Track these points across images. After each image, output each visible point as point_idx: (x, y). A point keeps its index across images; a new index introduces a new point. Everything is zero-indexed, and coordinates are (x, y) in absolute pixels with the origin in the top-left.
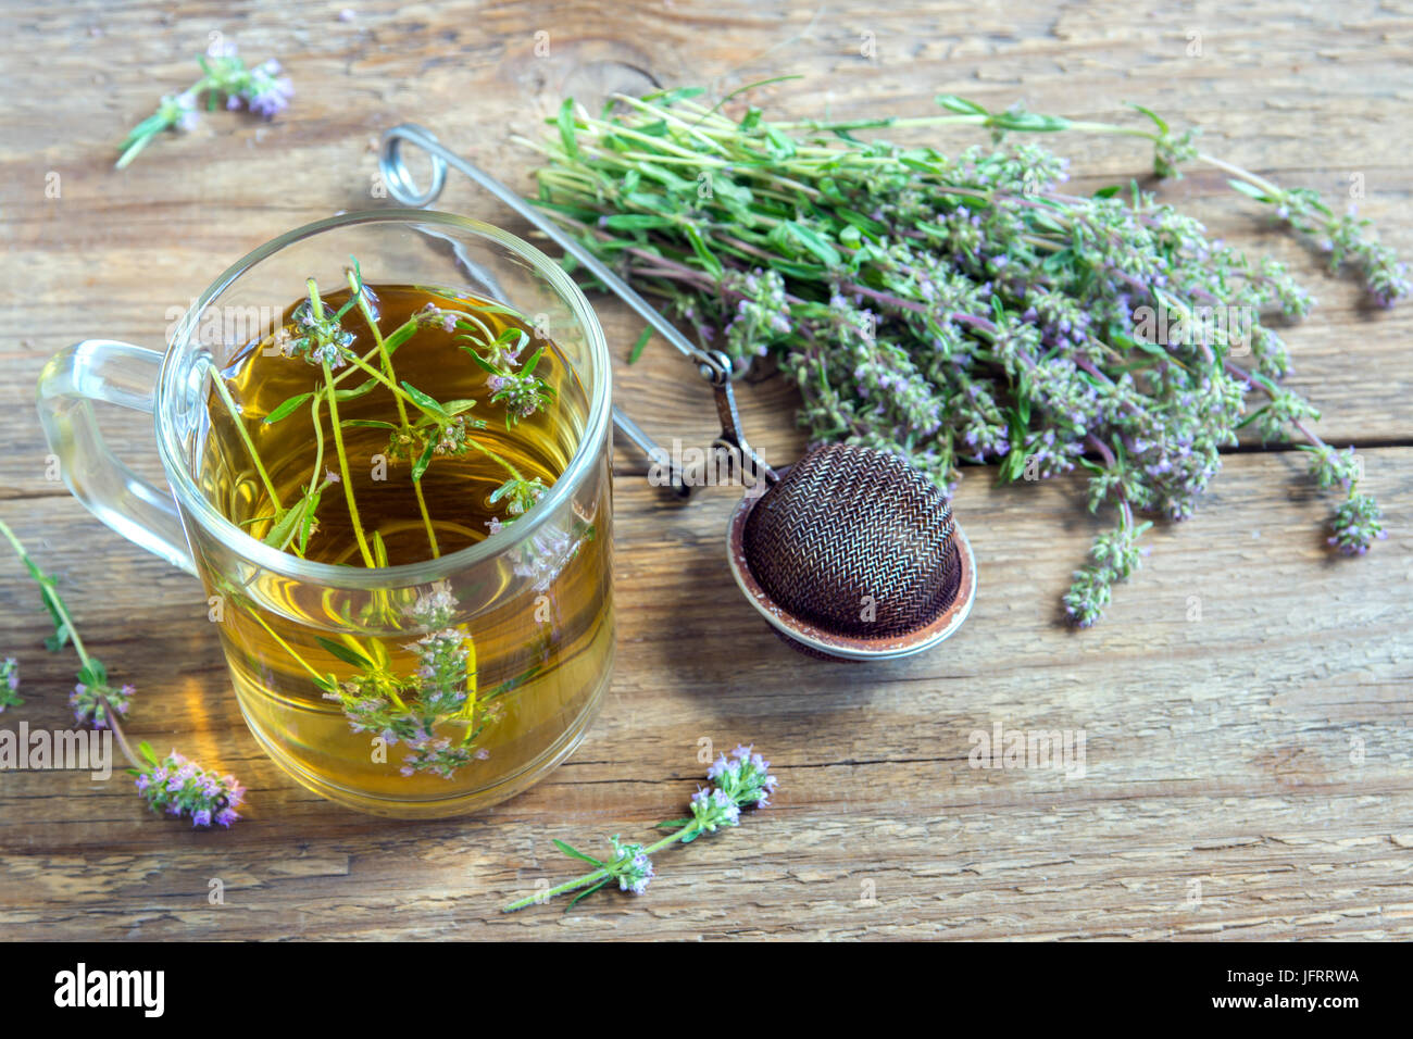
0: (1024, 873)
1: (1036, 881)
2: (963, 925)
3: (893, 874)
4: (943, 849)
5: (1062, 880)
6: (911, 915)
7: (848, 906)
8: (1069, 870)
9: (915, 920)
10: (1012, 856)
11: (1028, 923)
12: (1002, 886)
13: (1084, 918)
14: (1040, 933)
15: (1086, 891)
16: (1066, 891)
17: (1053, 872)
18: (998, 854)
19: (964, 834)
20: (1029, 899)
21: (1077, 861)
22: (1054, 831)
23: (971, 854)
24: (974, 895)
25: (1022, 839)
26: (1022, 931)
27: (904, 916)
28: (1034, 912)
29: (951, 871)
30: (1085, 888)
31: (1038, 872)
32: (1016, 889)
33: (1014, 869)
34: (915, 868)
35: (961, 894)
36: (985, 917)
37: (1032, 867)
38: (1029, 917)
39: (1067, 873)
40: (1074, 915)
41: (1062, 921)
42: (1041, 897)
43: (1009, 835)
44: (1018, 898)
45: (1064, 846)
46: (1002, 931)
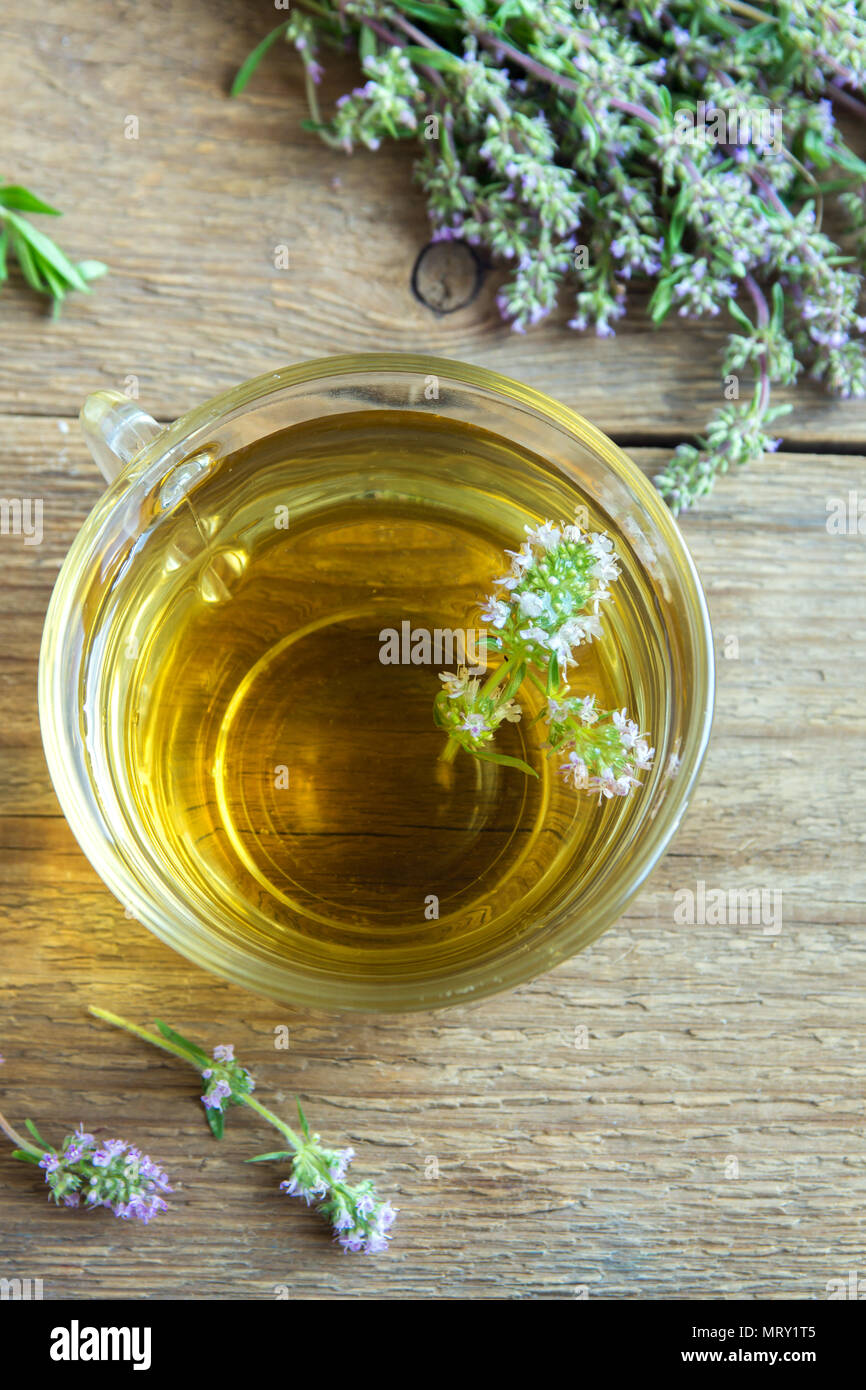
0: (700, 1012)
1: (714, 1024)
2: (620, 1073)
3: (542, 999)
4: (607, 973)
5: (746, 1026)
6: (560, 1055)
7: (484, 1037)
8: (756, 1014)
9: (563, 1063)
10: (688, 988)
11: (700, 1077)
12: (671, 1027)
13: (766, 1076)
14: (710, 1090)
15: (772, 1042)
16: (748, 1040)
17: (736, 1015)
18: (672, 985)
19: (633, 955)
20: (702, 1046)
21: (768, 1001)
22: (743, 960)
23: (640, 981)
24: (637, 1036)
25: (703, 966)
26: (689, 1086)
27: (551, 1055)
28: (706, 1064)
29: (613, 1002)
30: (772, 1037)
31: (717, 1011)
32: (688, 1032)
33: (689, 1005)
34: (570, 994)
35: (622, 1033)
36: (646, 1066)
37: (711, 1005)
38: (700, 1069)
39: (752, 1017)
40: (755, 1071)
41: (739, 1078)
42: (718, 1045)
43: (688, 960)
44: (689, 1043)
45: (753, 981)
46: (664, 1084)
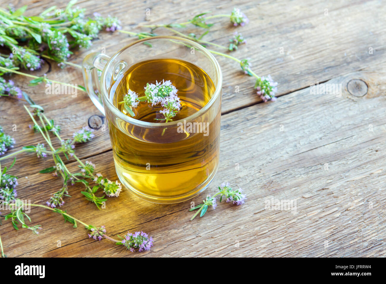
0: (212, 233)
1: (216, 234)
2: (201, 250)
3: (178, 243)
4: (189, 233)
5: (223, 231)
6: (187, 252)
7: (169, 254)
8: (224, 229)
9: (188, 253)
10: (208, 229)
11: (218, 245)
12: (208, 238)
13: (232, 239)
14: (222, 246)
15: (230, 233)
16: (225, 234)
17: (220, 230)
18: (204, 230)
19: (193, 228)
20: (216, 239)
21: (225, 226)
22: (216, 220)
23: (197, 232)
24: (201, 242)
25: (209, 224)
26: (217, 247)
27: (185, 253)
28: (218, 242)
29: (193, 238)
30: (229, 232)
31: (216, 231)
32: (212, 237)
33: (209, 232)
34: (184, 240)
35: (198, 243)
36: (207, 247)
37: (214, 230)
38: (218, 243)
39: (224, 230)
40: (229, 239)
41: (226, 242)
42: (219, 237)
43: (205, 224)
44: (213, 239)
45: (221, 223)
46: (212, 249)
